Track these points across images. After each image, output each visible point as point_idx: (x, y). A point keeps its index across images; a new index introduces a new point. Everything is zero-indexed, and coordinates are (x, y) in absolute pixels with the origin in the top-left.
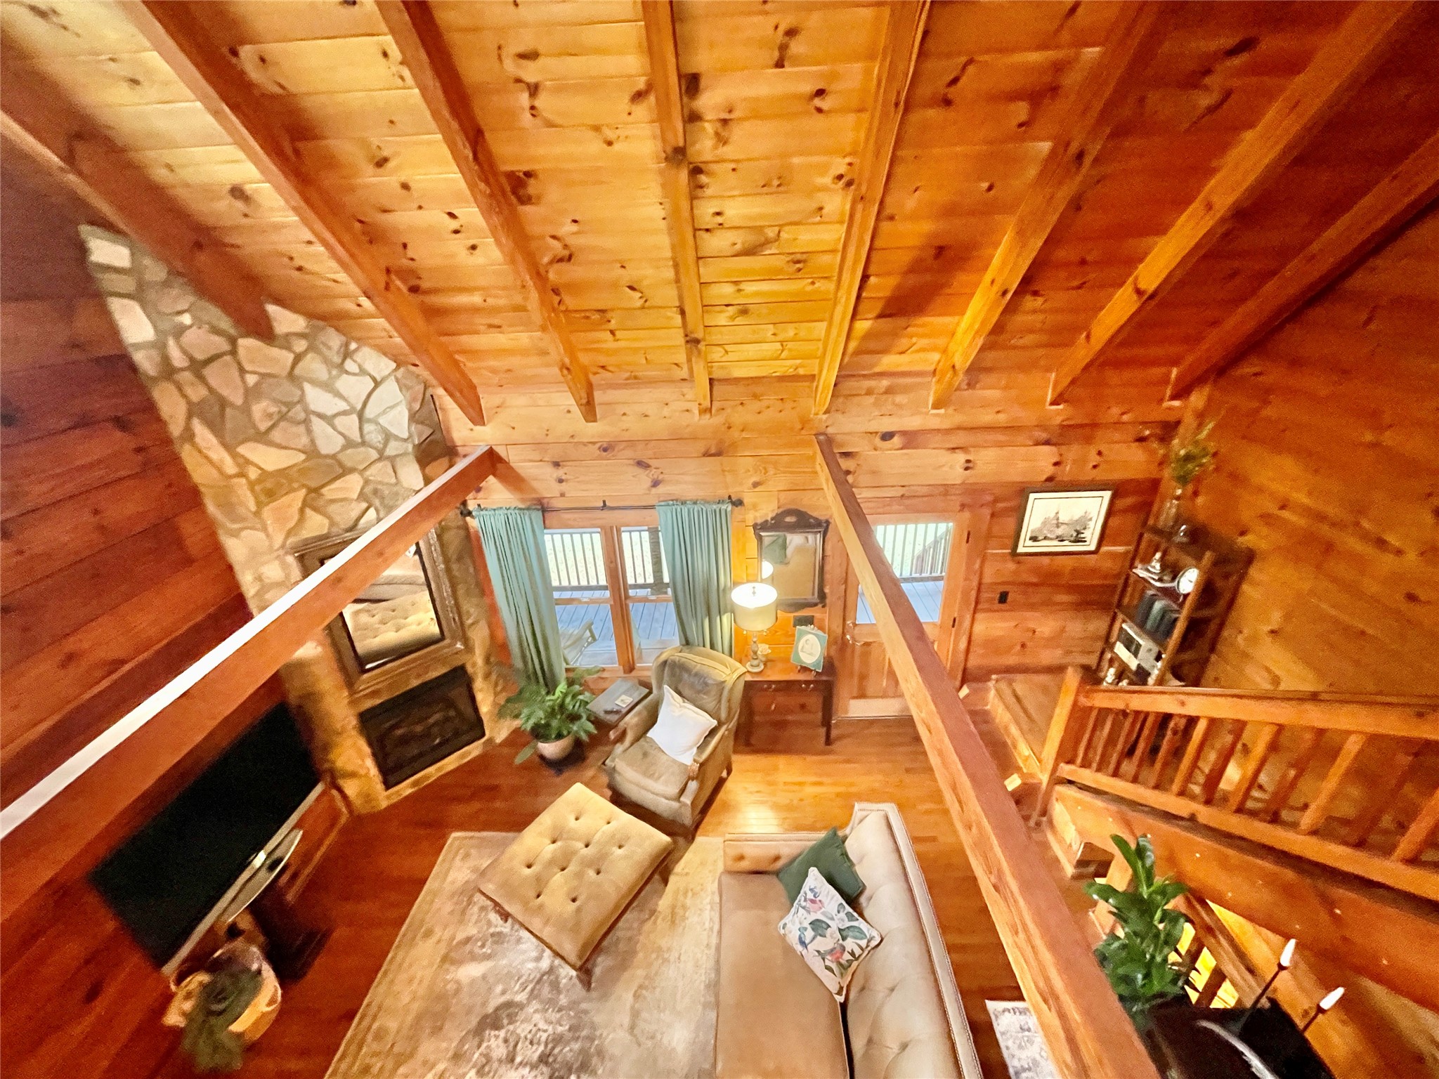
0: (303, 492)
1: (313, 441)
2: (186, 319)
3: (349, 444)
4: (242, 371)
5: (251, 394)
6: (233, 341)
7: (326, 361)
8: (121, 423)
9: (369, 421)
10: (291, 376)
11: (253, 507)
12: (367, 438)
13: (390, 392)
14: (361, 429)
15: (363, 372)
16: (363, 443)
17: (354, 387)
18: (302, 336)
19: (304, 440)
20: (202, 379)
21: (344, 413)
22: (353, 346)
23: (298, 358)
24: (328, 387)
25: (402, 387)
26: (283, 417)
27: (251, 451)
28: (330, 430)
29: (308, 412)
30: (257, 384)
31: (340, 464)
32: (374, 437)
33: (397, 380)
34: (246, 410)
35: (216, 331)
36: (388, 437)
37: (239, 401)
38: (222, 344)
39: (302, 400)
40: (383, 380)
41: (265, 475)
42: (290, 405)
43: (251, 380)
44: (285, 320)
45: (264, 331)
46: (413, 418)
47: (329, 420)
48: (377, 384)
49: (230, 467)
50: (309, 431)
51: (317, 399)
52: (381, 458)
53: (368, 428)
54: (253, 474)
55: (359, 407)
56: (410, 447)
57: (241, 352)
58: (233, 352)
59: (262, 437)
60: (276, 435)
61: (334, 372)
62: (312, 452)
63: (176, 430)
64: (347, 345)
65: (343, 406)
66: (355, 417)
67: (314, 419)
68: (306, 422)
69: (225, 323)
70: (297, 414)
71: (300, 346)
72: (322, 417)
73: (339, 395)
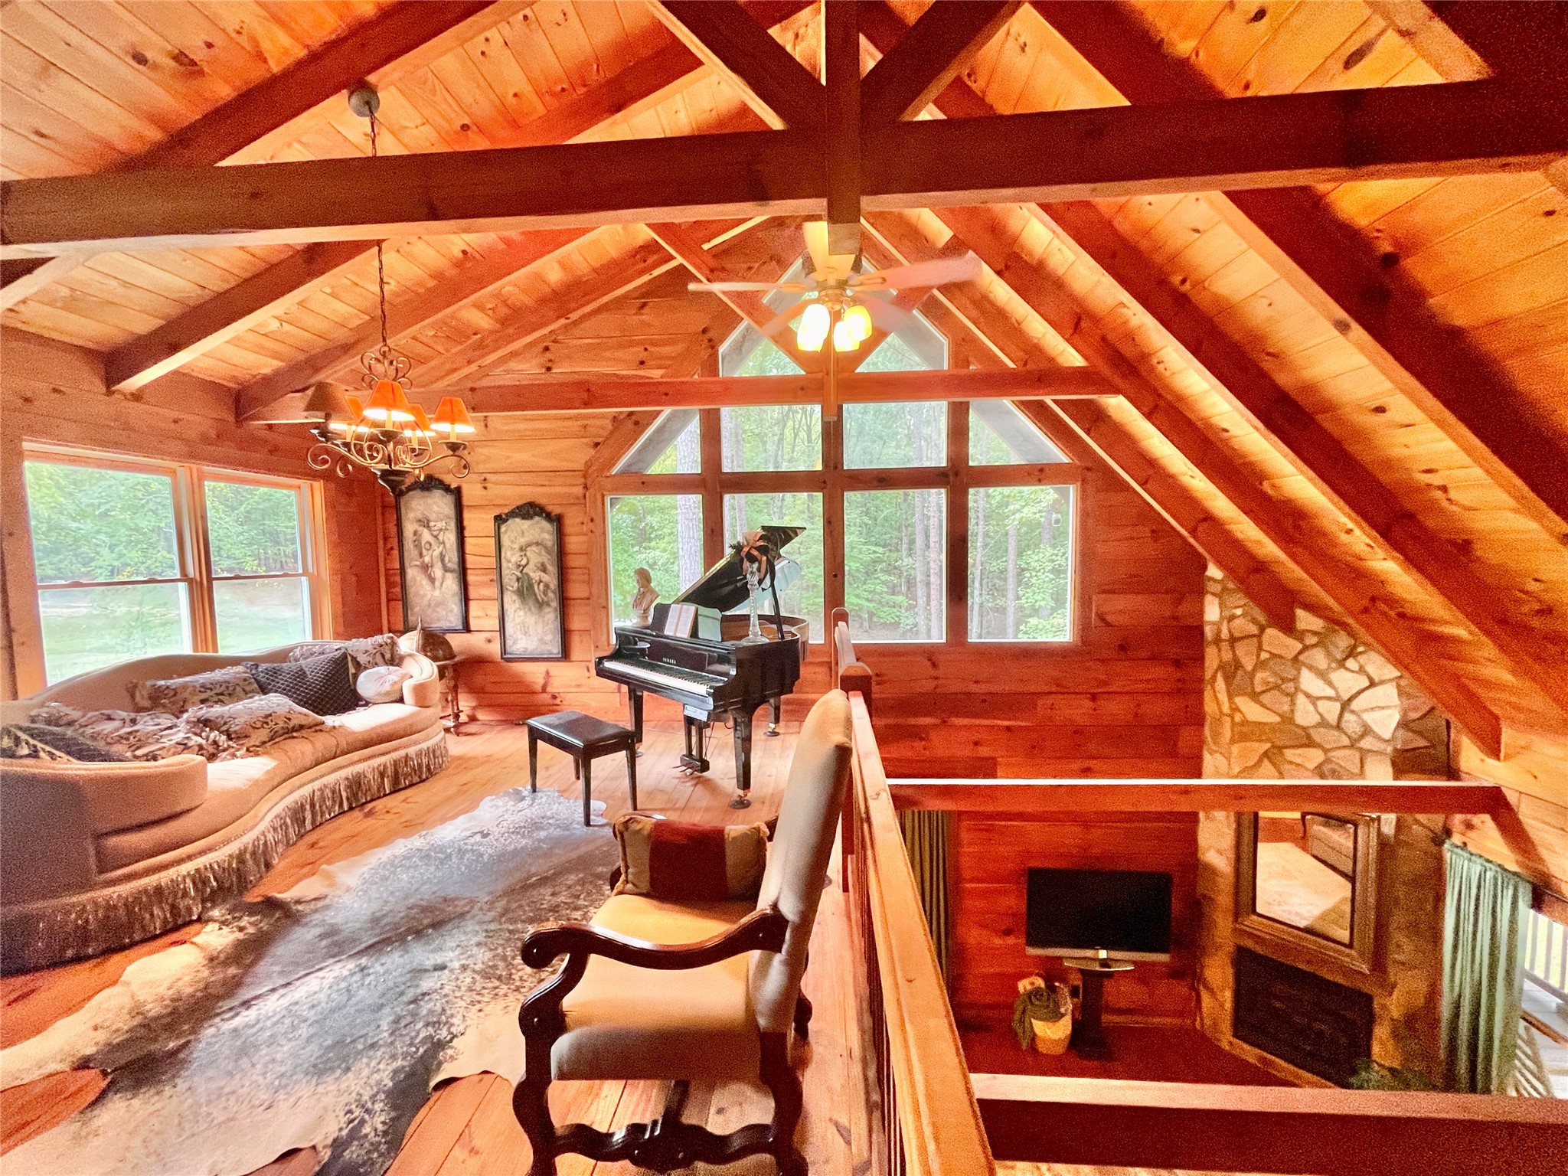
0: (1268, 745)
1: (1292, 711)
2: (1239, 612)
3: (1323, 723)
4: (1260, 648)
5: (1261, 665)
6: (1262, 629)
7: (1329, 654)
8: (1177, 663)
9: (1353, 712)
10: (1295, 659)
11: (1228, 741)
12: (1343, 725)
13: (1387, 694)
14: (1341, 715)
15: (1362, 670)
16: (1338, 727)
17: (1347, 681)
18: (1315, 633)
19: (1286, 708)
20: (1233, 648)
21: (1329, 698)
22: (1361, 649)
23: (1306, 648)
24: (1322, 675)
25: (1401, 692)
26: (1277, 687)
27: (1244, 703)
28: (1311, 708)
29: (1297, 689)
30: (1267, 660)
31: (1309, 737)
32: (1352, 726)
33: (1398, 686)
34: (1251, 675)
35: (1254, 621)
36: (1367, 731)
37: (1249, 668)
38: (1254, 630)
39: (1295, 680)
40: (1382, 682)
41: (1245, 722)
42: (1285, 680)
43: (1264, 656)
44: (1305, 620)
45: (1287, 626)
46: (1404, 724)
47: (1314, 700)
48: (1372, 684)
49: (1226, 709)
50: (1293, 703)
51: (1309, 681)
52: (1352, 746)
53: (1347, 716)
54: (1238, 718)
55: (1346, 697)
56: (1389, 749)
57: (1265, 638)
58: (1259, 636)
59: (1255, 696)
60: (1265, 698)
61: (1334, 665)
62: (1288, 719)
63: (1208, 676)
64: (1355, 647)
65: (1331, 693)
66: (1338, 706)
67: (1301, 696)
68: (1292, 696)
69: (1262, 618)
70: (1289, 687)
71: (1311, 640)
72: (1308, 696)
73: (1330, 684)
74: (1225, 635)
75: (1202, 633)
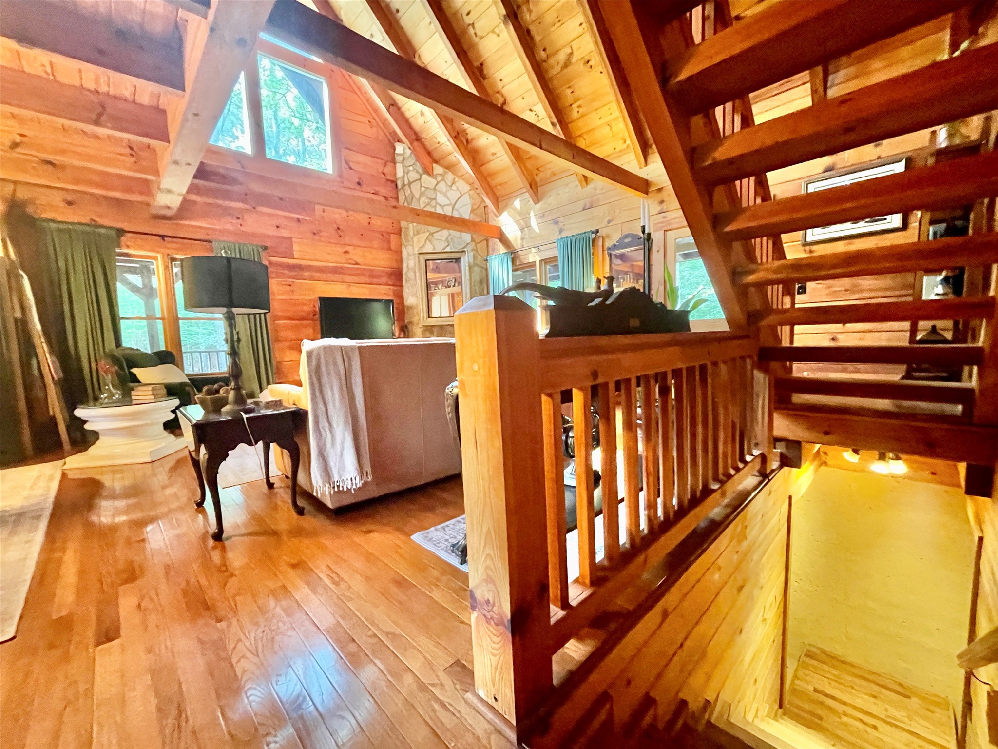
0: (428, 233)
2: (411, 168)
4: (421, 186)
5: (422, 194)
6: (421, 176)
7: (447, 184)
9: (456, 210)
10: (435, 189)
11: (412, 236)
13: (466, 199)
14: (452, 212)
15: (458, 190)
17: (453, 195)
18: (440, 175)
20: (410, 187)
21: (448, 205)
22: (457, 180)
23: (438, 183)
24: (445, 195)
25: (471, 198)
26: (429, 204)
28: (442, 211)
29: (437, 203)
30: (424, 191)
33: (470, 195)
34: (419, 200)
35: (417, 172)
37: (417, 196)
38: (417, 176)
39: (435, 199)
40: (464, 194)
42: (432, 199)
43: (423, 189)
44: (437, 169)
45: (428, 172)
46: (473, 211)
47: (442, 207)
48: (461, 196)
51: (440, 199)
53: (455, 212)
55: (453, 203)
57: (422, 180)
58: (420, 179)
61: (448, 189)
64: (454, 179)
65: (448, 202)
66: (450, 208)
67: (438, 206)
68: (435, 207)
69: (421, 171)
70: (433, 203)
71: (440, 178)
72: (440, 205)
73: (448, 198)
74: (406, 182)
75: (397, 184)
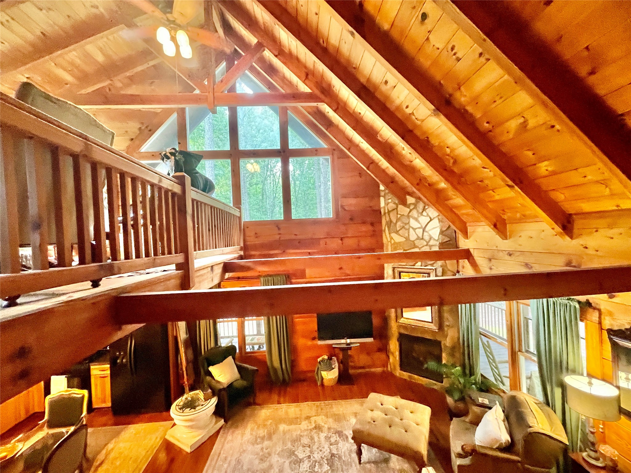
1: (409, 235)
2: (390, 201)
3: (418, 238)
4: (397, 214)
5: (398, 219)
6: (397, 207)
7: (418, 211)
8: (372, 224)
9: (427, 232)
10: (408, 215)
12: (424, 237)
13: (436, 222)
14: (423, 234)
15: (428, 215)
16: (422, 239)
17: (424, 220)
18: (413, 204)
19: (407, 235)
20: (389, 215)
21: (419, 228)
22: (427, 207)
23: (410, 211)
24: (416, 220)
25: (440, 221)
26: (403, 227)
27: (394, 235)
28: (414, 233)
29: (410, 227)
30: (400, 217)
31: (414, 245)
32: (426, 237)
33: (439, 219)
34: (396, 224)
35: (395, 203)
36: (431, 238)
37: (395, 222)
38: (394, 206)
39: (409, 223)
40: (434, 218)
41: (395, 243)
42: (406, 224)
43: (399, 216)
44: (410, 200)
45: (404, 202)
46: (442, 232)
47: (414, 229)
48: (431, 220)
49: (389, 240)
50: (409, 232)
51: (413, 223)
52: (426, 245)
53: (425, 234)
54: (393, 242)
55: (424, 227)
56: (438, 243)
57: (399, 209)
58: (397, 209)
59: (397, 232)
60: (400, 232)
61: (419, 215)
62: (407, 239)
63: (383, 229)
64: (425, 207)
65: (419, 226)
66: (421, 230)
67: (411, 229)
68: (409, 229)
69: (397, 201)
70: (407, 227)
71: (412, 207)
72: (413, 228)
73: (419, 222)
74: (386, 211)
75: (380, 212)
